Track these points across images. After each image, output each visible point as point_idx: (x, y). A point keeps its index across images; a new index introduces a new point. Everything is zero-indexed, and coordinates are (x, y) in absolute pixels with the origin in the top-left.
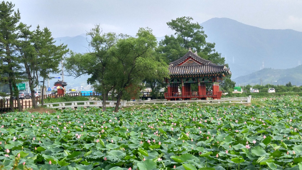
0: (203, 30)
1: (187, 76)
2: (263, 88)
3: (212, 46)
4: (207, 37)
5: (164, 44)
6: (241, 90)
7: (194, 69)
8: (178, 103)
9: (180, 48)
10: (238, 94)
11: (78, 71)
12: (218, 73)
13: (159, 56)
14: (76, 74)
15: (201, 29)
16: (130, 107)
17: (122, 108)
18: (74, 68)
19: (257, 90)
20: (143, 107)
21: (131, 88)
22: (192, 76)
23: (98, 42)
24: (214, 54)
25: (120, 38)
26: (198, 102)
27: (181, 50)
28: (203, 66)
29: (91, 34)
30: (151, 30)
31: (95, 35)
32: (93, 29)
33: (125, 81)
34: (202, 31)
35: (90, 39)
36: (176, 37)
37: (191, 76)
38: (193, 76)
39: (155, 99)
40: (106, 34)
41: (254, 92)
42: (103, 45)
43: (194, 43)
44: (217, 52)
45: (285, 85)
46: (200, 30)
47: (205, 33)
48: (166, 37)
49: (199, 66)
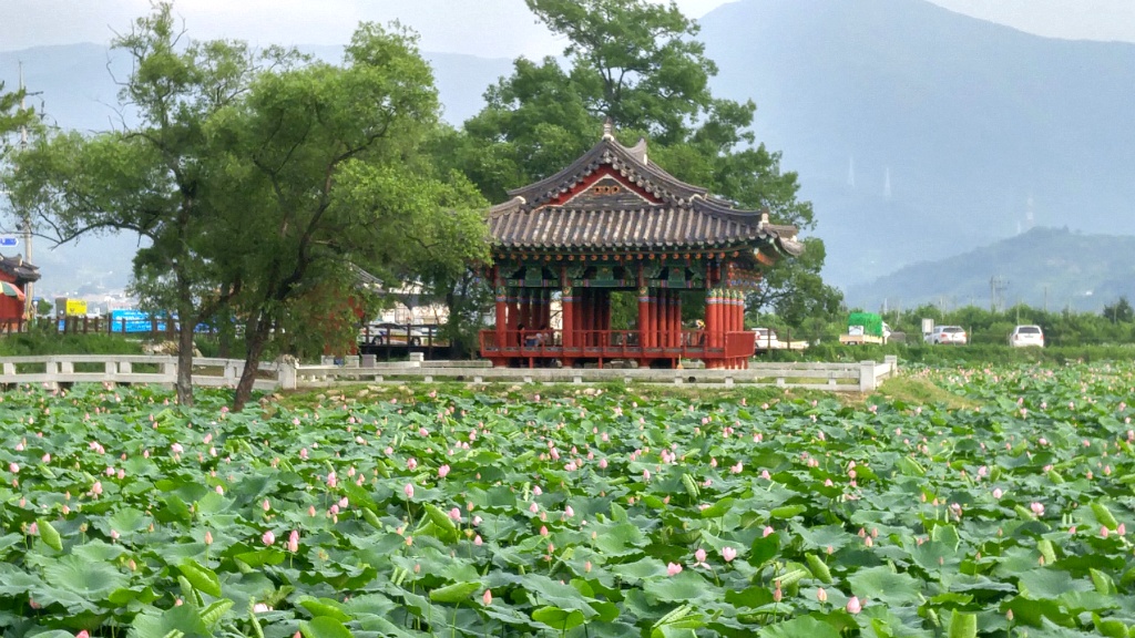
0: (699, 38)
1: (588, 257)
2: (994, 324)
3: (740, 115)
4: (714, 74)
5: (508, 99)
6: (884, 329)
7: (621, 221)
8: (537, 381)
9: (584, 122)
10: (865, 346)
11: (67, 216)
12: (733, 245)
13: (484, 155)
14: (57, 230)
15: (689, 32)
16: (312, 390)
17: (277, 395)
18: (47, 200)
19: (957, 330)
20: (374, 392)
21: (315, 303)
22: (611, 257)
23: (163, 81)
24: (749, 154)
25: (267, 64)
26: (629, 380)
27: (587, 131)
28: (667, 209)
29: (132, 43)
30: (412, 34)
31: (150, 50)
32: (140, 21)
33: (286, 272)
34: (692, 44)
35: (128, 66)
36: (567, 67)
37: (606, 258)
38: (617, 258)
39: (466, 356)
40: (202, 47)
41: (944, 339)
42: (190, 97)
43: (650, 97)
44: (762, 146)
45: (1099, 312)
46: (686, 38)
47: (707, 54)
48: (521, 65)
49: (647, 211)
